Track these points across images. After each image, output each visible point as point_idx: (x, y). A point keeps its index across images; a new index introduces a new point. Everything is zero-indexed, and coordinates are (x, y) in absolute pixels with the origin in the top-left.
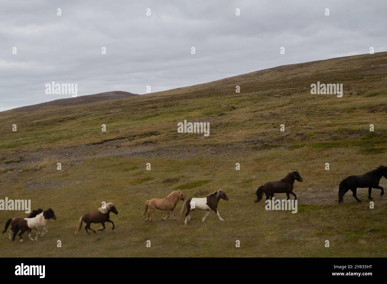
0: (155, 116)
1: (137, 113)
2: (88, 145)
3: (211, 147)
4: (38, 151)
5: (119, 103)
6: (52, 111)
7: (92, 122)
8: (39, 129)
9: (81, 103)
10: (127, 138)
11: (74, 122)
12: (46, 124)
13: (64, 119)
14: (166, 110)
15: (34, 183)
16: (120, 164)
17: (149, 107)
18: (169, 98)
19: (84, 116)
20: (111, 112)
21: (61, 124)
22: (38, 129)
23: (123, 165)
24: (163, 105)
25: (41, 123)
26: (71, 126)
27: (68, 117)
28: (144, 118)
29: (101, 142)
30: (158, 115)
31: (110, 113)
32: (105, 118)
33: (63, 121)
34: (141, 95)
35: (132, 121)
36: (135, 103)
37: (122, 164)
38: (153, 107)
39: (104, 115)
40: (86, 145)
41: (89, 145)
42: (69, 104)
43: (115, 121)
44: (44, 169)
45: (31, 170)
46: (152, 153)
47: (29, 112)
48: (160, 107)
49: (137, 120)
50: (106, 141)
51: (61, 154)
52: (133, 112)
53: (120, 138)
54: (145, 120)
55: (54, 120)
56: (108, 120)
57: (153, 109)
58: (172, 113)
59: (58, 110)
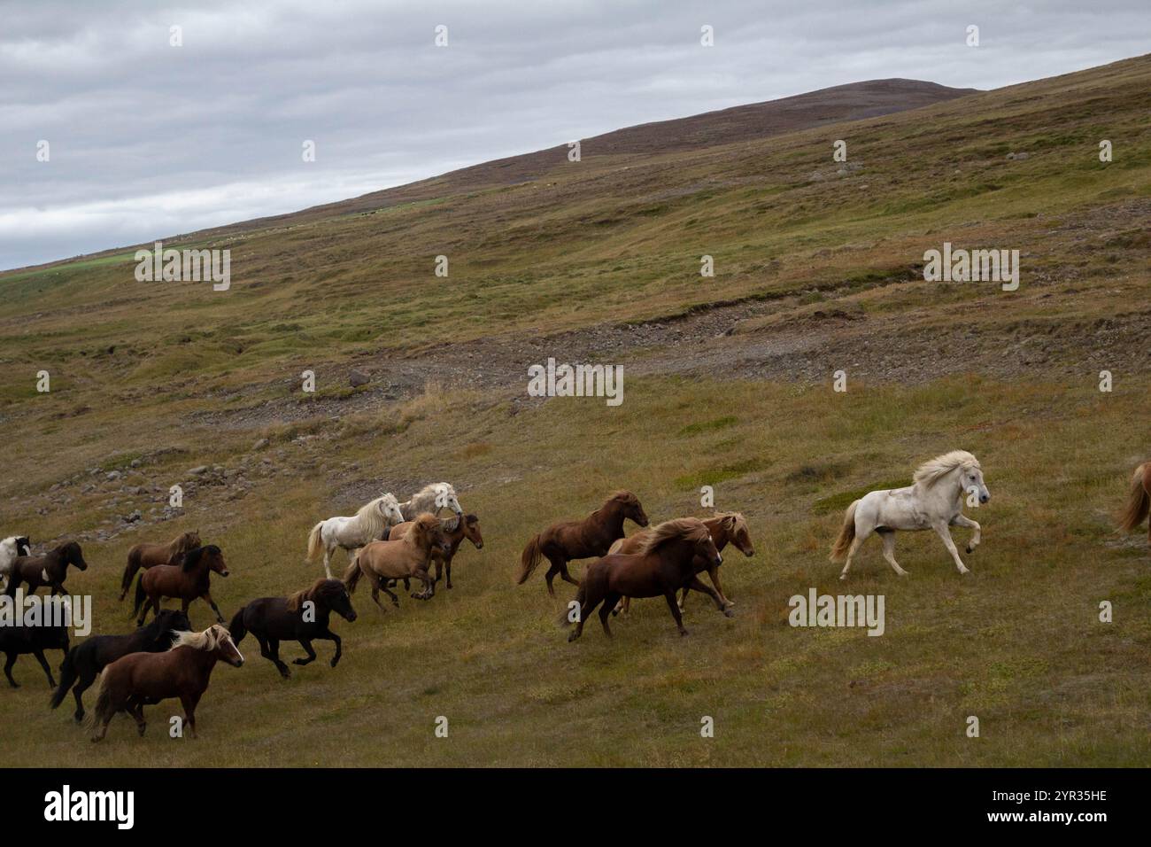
0: (977, 193)
1: (912, 179)
2: (625, 328)
3: (1035, 333)
4: (430, 354)
5: (868, 137)
6: (596, 179)
7: (725, 226)
8: (519, 259)
9: (722, 138)
10: (795, 294)
11: (655, 226)
12: (548, 236)
13: (621, 212)
14: (1040, 162)
15: (362, 481)
16: (682, 406)
17: (975, 150)
18: (1079, 105)
19: (701, 197)
20: (811, 180)
21: (610, 236)
22: (515, 257)
23: (688, 410)
24: (1034, 140)
25: (530, 233)
26: (642, 244)
27: (638, 205)
28: (934, 203)
29: (679, 312)
30: (993, 188)
31: (808, 184)
32: (779, 204)
33: (617, 221)
34: (983, 94)
35: (882, 215)
36: (929, 133)
37: (687, 406)
38: (988, 152)
39: (781, 190)
40: (616, 327)
41: (630, 327)
42: (677, 145)
43: (814, 219)
44: (417, 425)
45: (377, 428)
46: (809, 362)
47: (503, 187)
48: (1017, 152)
49: (904, 209)
50: (702, 309)
51: (511, 364)
52: (898, 176)
53: (761, 294)
54: (936, 209)
55: (581, 220)
56: (791, 213)
57: (990, 157)
58: (1057, 174)
59: (620, 172)
